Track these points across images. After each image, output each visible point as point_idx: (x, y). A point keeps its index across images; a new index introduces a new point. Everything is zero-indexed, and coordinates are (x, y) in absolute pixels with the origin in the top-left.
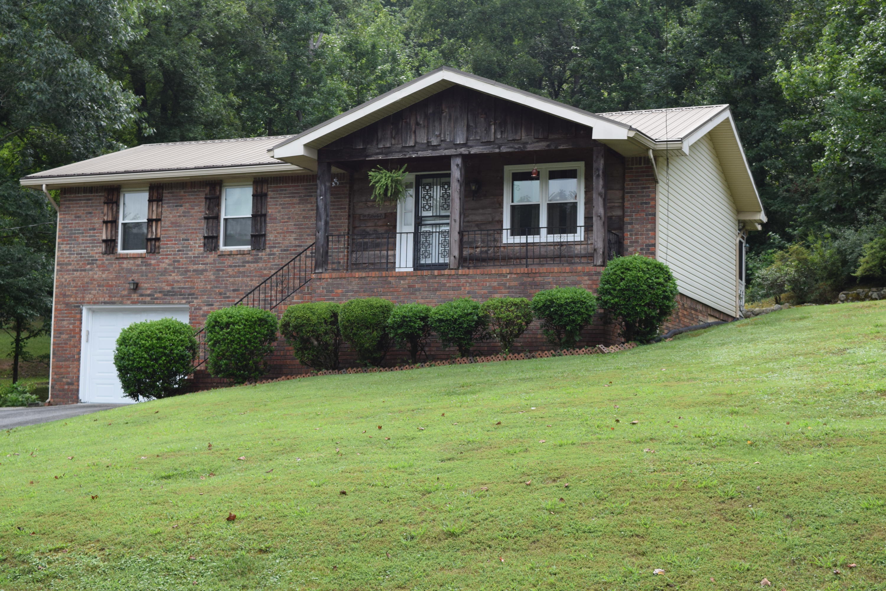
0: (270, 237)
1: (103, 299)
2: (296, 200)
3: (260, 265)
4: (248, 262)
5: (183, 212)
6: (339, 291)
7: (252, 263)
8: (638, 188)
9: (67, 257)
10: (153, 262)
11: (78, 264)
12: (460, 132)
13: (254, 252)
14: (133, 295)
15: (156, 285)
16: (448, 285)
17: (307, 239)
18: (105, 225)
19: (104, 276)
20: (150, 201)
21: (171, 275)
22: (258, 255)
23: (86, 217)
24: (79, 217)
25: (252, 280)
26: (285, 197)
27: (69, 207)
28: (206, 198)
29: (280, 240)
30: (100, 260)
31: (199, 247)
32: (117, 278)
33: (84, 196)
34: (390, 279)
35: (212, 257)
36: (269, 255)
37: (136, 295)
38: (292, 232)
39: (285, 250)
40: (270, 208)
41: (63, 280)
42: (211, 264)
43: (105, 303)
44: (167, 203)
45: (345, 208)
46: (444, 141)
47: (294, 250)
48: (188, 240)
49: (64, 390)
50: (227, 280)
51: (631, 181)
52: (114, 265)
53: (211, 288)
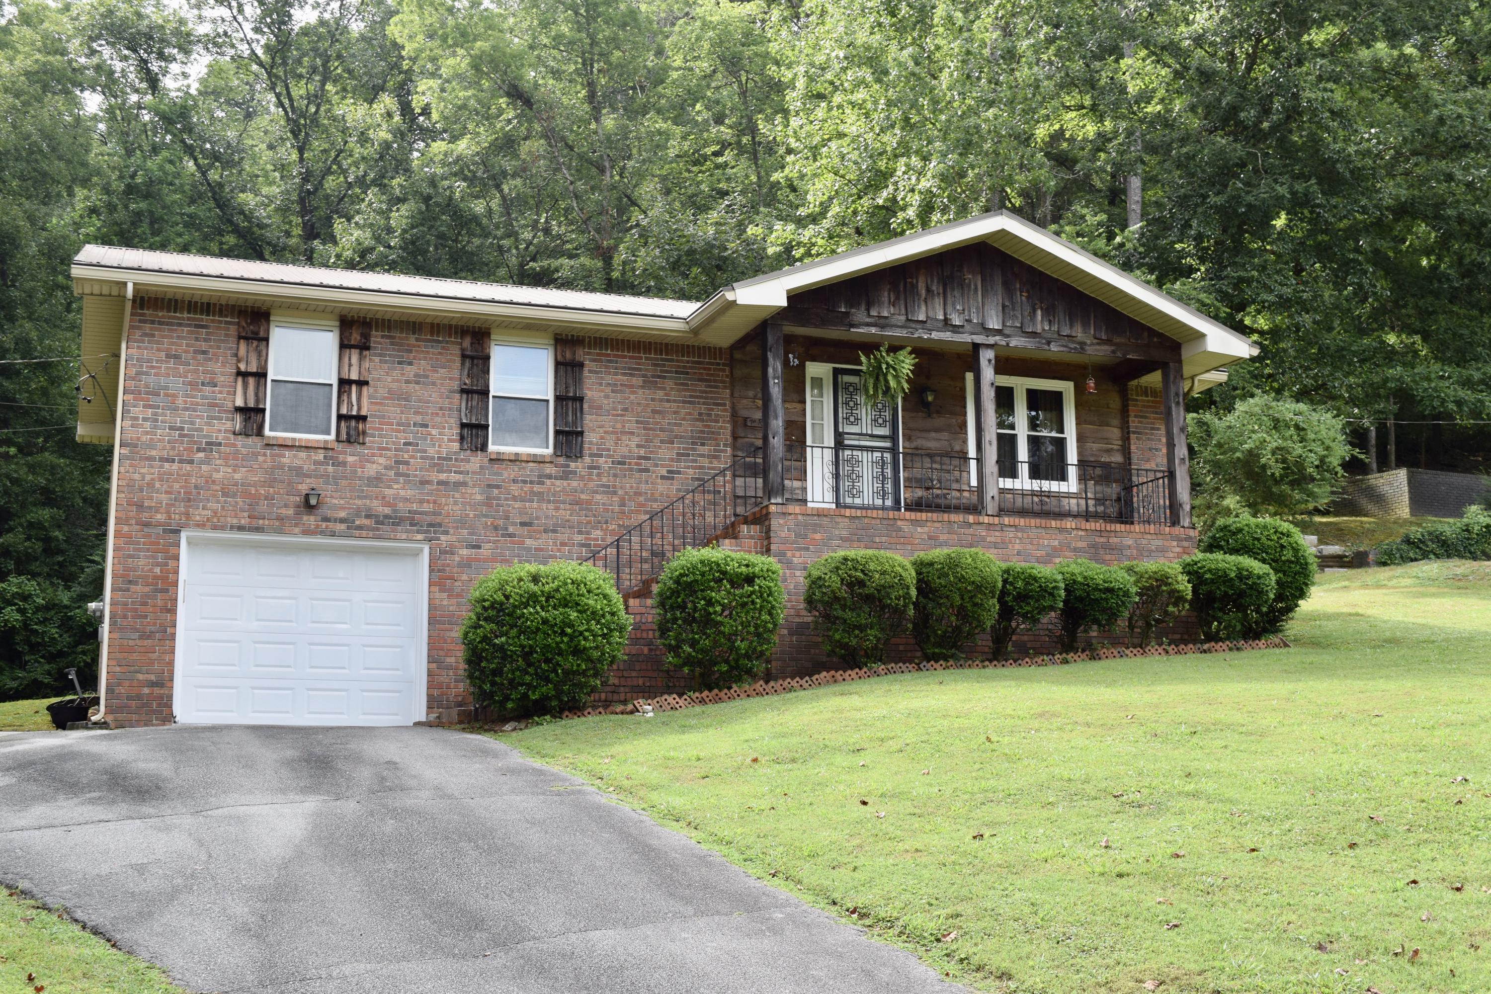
0: (591, 438)
1: (235, 521)
2: (637, 381)
3: (574, 484)
4: (549, 477)
5: (416, 375)
6: (818, 536)
7: (556, 478)
8: (1146, 428)
9: (147, 433)
10: (350, 459)
11: (173, 448)
12: (993, 312)
13: (561, 460)
14: (305, 518)
15: (359, 502)
16: (988, 539)
17: (660, 447)
18: (240, 380)
19: (237, 476)
20: (344, 346)
21: (390, 487)
22: (568, 466)
23: (194, 358)
24: (176, 357)
25: (557, 509)
26: (616, 374)
27: (153, 336)
28: (464, 356)
29: (610, 443)
30: (226, 445)
31: (450, 440)
32: (271, 483)
33: (189, 319)
34: (899, 523)
35: (476, 461)
36: (590, 468)
37: (312, 518)
38: (632, 433)
39: (619, 463)
40: (589, 389)
41: (137, 476)
42: (474, 473)
43: (241, 528)
44: (380, 355)
45: (725, 405)
46: (969, 321)
47: (637, 464)
48: (426, 426)
49: (139, 697)
50: (509, 505)
51: (1136, 416)
52: (261, 458)
53: (475, 516)
